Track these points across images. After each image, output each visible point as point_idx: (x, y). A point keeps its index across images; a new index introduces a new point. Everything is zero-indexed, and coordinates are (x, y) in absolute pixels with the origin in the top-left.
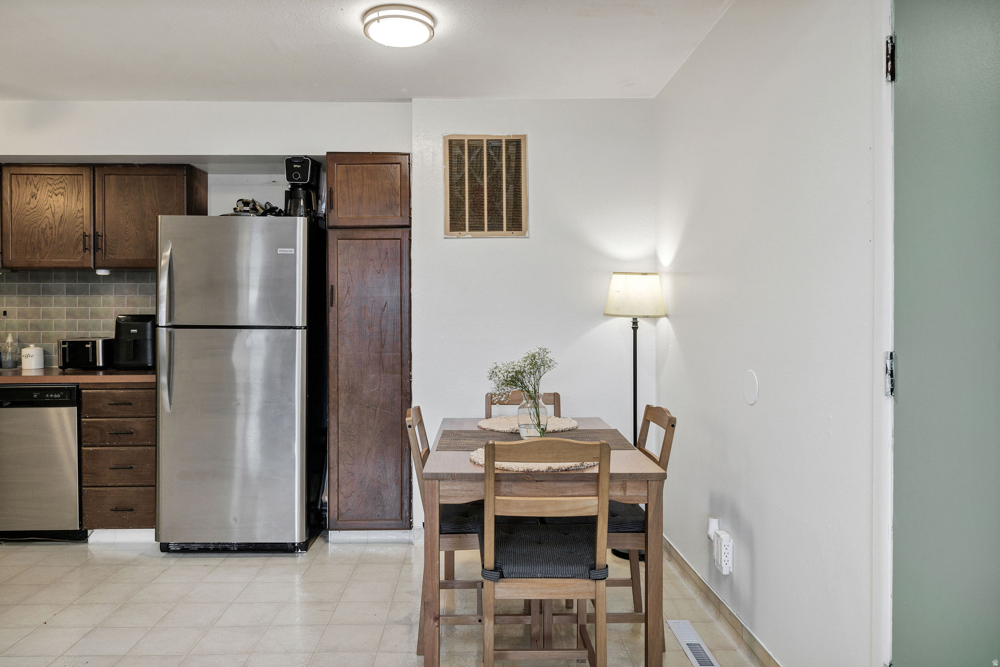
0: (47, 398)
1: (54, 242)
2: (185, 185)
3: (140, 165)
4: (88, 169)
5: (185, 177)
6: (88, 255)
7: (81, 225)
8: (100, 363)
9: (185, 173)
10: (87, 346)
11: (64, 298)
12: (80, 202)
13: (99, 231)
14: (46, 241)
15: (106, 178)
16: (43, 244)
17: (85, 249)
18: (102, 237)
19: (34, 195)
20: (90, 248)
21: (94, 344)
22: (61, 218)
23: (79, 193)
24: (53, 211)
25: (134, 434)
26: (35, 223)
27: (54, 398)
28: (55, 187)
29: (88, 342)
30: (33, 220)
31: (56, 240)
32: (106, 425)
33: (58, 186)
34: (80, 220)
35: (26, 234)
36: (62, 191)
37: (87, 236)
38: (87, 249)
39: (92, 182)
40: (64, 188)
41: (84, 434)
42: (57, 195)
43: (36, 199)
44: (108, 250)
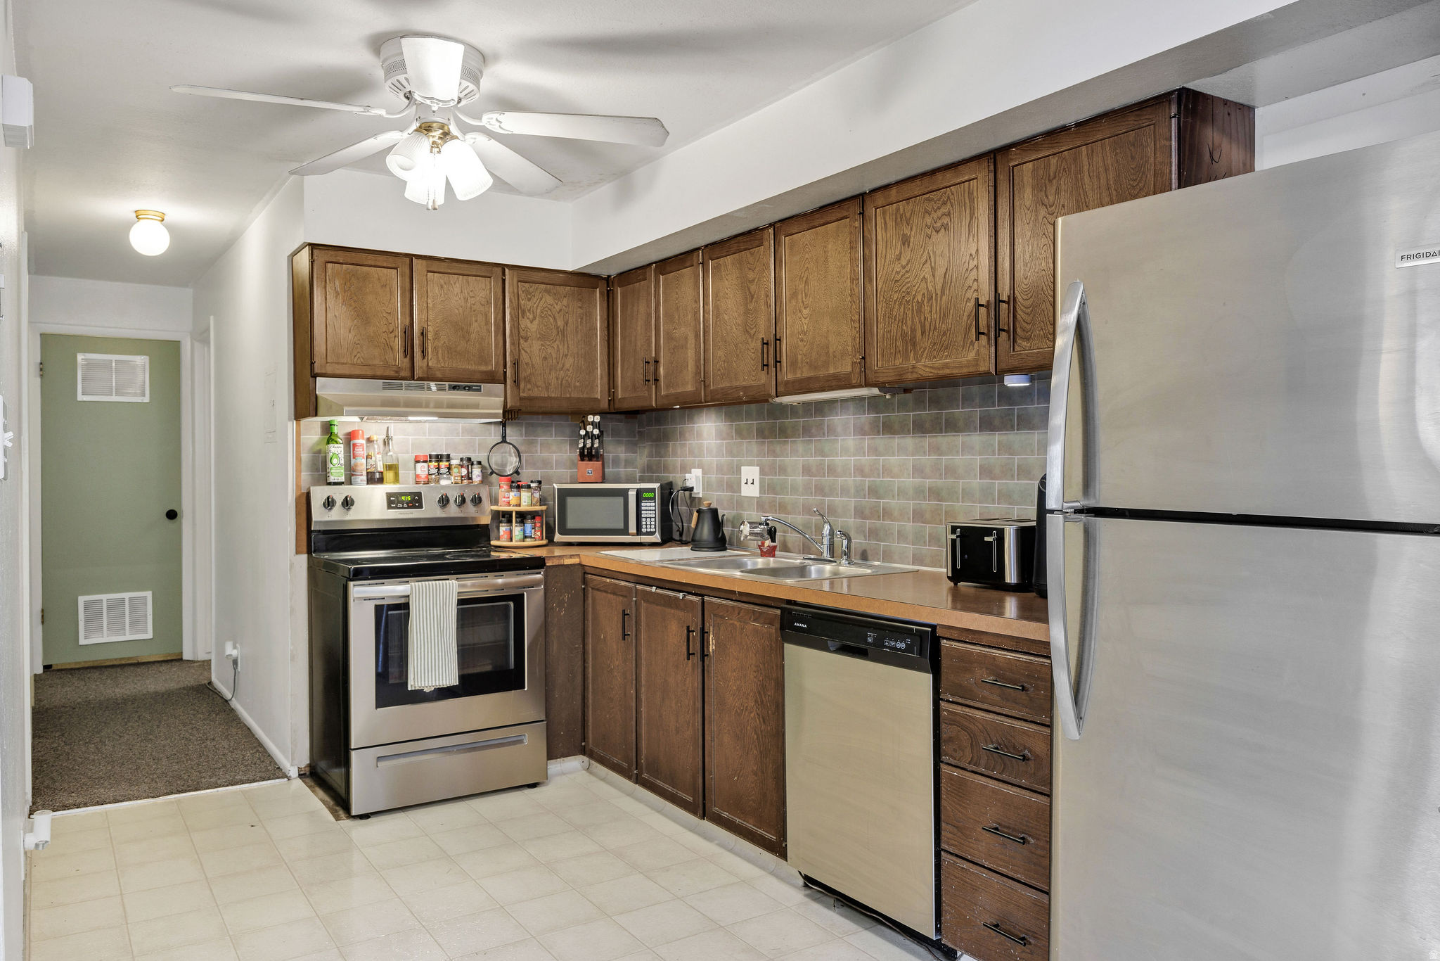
0: (887, 647)
1: (935, 328)
2: (1174, 143)
3: (1079, 124)
4: (984, 163)
5: (1174, 121)
6: (985, 347)
7: (975, 286)
8: (1011, 576)
9: (1174, 111)
10: (986, 539)
11: (977, 439)
12: (974, 237)
13: (1004, 294)
14: (923, 327)
15: (1015, 170)
16: (919, 333)
17: (979, 333)
18: (1008, 303)
19: (907, 240)
20: (989, 330)
21: (1001, 534)
22: (945, 277)
23: (971, 218)
24: (933, 264)
25: (1031, 763)
26: (908, 293)
27: (895, 649)
28: (935, 215)
29: (988, 531)
30: (904, 289)
31: (937, 322)
32: (980, 726)
33: (939, 213)
34: (973, 275)
35: (896, 316)
36: (946, 220)
37: (983, 305)
38: (983, 333)
39: (992, 189)
40: (949, 214)
41: (944, 736)
42: (938, 232)
43: (909, 245)
44: (1019, 331)
